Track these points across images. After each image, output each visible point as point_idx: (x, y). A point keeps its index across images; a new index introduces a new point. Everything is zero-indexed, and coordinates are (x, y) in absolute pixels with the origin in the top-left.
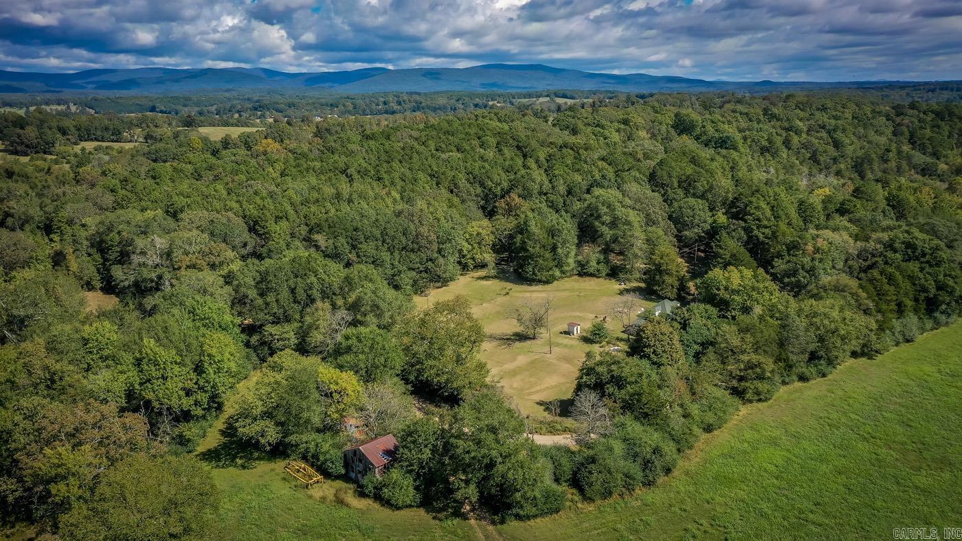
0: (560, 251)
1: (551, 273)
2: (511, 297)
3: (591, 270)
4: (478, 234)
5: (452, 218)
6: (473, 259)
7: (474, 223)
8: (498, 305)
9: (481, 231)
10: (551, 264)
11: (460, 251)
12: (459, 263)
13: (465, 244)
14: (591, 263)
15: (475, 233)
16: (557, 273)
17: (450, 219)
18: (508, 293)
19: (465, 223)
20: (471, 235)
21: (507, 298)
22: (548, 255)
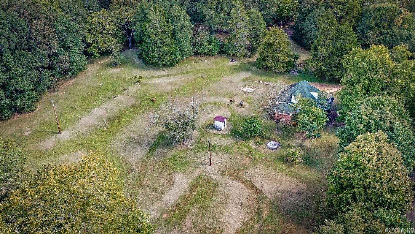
0: (179, 36)
1: (173, 56)
2: (142, 85)
3: (206, 50)
4: (100, 24)
5: (70, 9)
6: (98, 47)
7: (93, 13)
8: (132, 97)
9: (101, 20)
10: (173, 48)
11: (84, 41)
12: (86, 53)
13: (89, 35)
14: (205, 45)
15: (96, 23)
16: (179, 57)
17: (68, 11)
18: (138, 82)
19: (84, 14)
20: (92, 25)
21: (139, 86)
22: (170, 41)
